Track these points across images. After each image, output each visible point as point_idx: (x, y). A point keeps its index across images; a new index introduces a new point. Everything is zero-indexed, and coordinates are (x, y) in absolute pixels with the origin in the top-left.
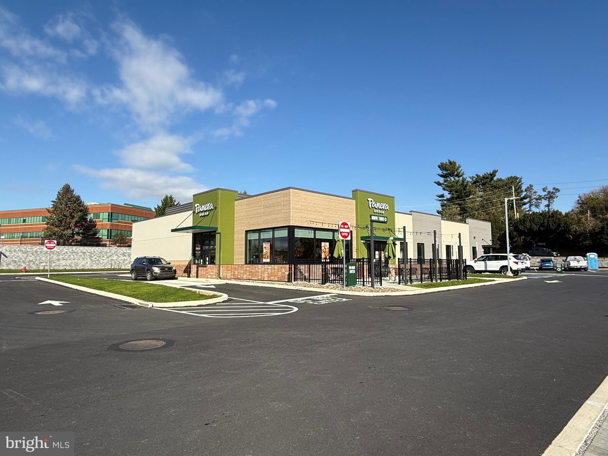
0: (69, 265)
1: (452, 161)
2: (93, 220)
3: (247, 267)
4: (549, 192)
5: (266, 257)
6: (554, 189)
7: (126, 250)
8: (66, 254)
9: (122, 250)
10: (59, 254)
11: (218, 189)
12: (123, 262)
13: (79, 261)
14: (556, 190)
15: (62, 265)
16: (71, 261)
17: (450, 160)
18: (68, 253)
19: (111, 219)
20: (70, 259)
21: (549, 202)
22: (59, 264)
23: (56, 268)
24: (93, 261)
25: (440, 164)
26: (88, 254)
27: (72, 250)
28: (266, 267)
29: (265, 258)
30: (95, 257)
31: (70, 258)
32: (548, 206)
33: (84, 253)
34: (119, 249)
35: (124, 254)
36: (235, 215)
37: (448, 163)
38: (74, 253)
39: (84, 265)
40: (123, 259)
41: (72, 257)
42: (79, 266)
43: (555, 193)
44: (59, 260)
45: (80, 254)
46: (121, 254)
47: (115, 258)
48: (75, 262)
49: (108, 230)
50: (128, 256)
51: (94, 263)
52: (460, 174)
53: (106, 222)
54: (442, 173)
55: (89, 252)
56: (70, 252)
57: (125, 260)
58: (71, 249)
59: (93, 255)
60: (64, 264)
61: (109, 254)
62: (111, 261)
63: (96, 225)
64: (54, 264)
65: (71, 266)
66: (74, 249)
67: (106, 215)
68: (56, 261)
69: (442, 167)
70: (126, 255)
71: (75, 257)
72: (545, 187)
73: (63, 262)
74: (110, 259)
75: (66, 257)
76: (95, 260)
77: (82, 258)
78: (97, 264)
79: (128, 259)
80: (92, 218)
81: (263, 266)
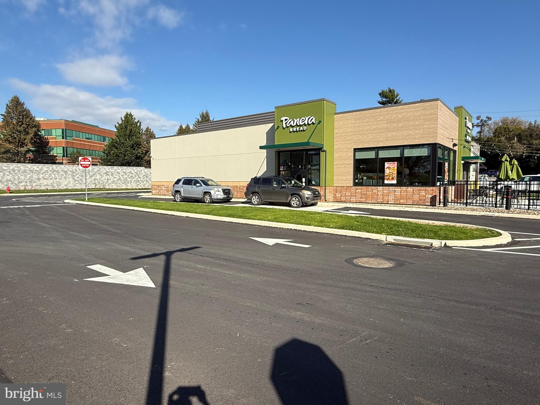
0: (51, 185)
1: (392, 89)
2: (45, 137)
3: (357, 189)
4: (482, 120)
5: (391, 178)
6: (487, 117)
7: (109, 169)
8: (46, 173)
9: (105, 169)
10: (39, 172)
11: (323, 100)
12: (107, 182)
13: (61, 180)
14: (488, 119)
15: (44, 185)
16: (52, 181)
17: (390, 88)
18: (48, 171)
19: (66, 136)
20: (51, 179)
21: (481, 129)
22: (40, 183)
23: (38, 188)
24: (76, 181)
25: (381, 92)
26: (70, 173)
27: (53, 169)
28: (390, 189)
29: (387, 180)
30: (78, 176)
31: (51, 177)
32: (480, 132)
33: (66, 172)
34: (101, 168)
35: (107, 173)
36: (336, 131)
37: (388, 91)
38: (55, 172)
39: (67, 185)
40: (106, 178)
41: (53, 176)
42: (62, 186)
43: (487, 122)
44: (39, 179)
45: (62, 173)
46: (104, 174)
47: (98, 177)
48: (57, 182)
49: (63, 148)
50: (112, 175)
51: (77, 182)
52: (399, 102)
53: (60, 139)
54: (382, 100)
55: (70, 171)
56: (50, 171)
57: (108, 179)
58: (51, 168)
59: (75, 174)
60: (45, 184)
61: (91, 173)
62: (94, 180)
63: (49, 142)
64: (35, 184)
65: (53, 186)
66: (55, 168)
67: (59, 132)
68: (37, 181)
69: (383, 94)
70: (109, 174)
71: (57, 176)
72: (479, 116)
73: (45, 182)
74: (93, 178)
75: (47, 176)
76: (78, 179)
77: (64, 177)
78: (80, 183)
79: (112, 178)
80: (43, 135)
81: (386, 188)
